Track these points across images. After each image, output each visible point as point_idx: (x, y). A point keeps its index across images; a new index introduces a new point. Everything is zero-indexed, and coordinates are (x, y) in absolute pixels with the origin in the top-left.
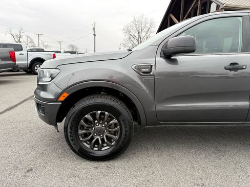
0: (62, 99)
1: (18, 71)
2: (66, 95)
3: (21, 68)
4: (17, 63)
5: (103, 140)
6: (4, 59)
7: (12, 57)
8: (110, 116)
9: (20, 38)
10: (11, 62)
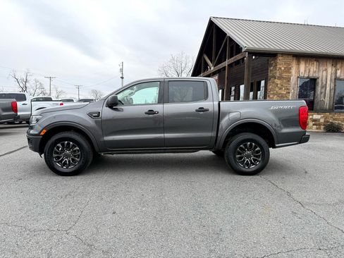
0: (42, 134)
1: (20, 123)
2: (45, 131)
3: (24, 120)
4: (19, 114)
5: (69, 161)
6: (5, 110)
7: (14, 108)
8: (73, 145)
9: (26, 82)
10: (13, 113)
